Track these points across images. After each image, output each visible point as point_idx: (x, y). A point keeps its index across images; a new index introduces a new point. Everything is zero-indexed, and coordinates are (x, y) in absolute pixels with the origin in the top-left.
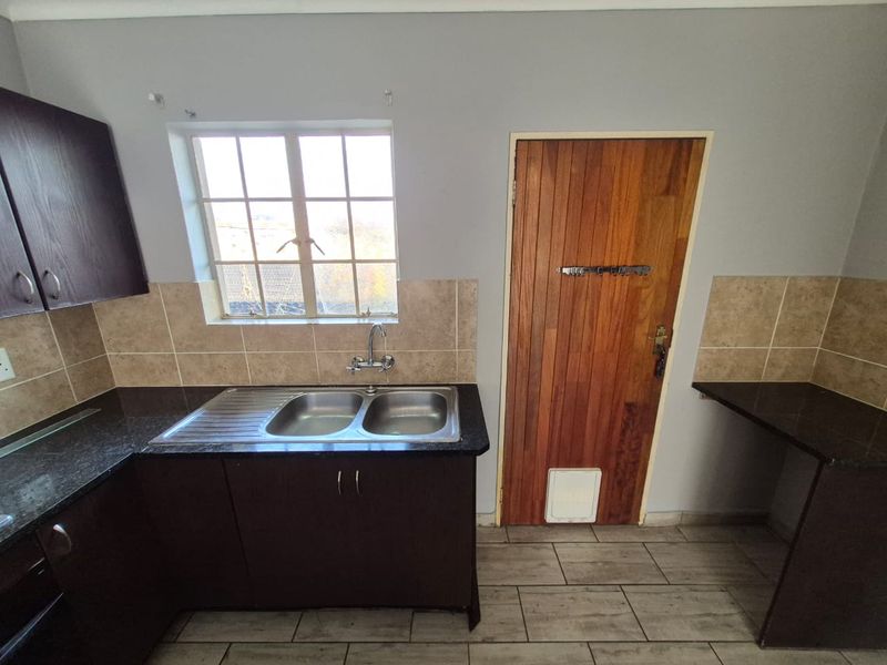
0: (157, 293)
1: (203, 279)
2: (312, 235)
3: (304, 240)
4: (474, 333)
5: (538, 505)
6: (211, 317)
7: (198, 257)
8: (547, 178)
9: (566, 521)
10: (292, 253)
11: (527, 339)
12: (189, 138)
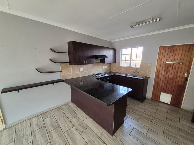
0: (116, 63)
1: (120, 62)
2: (132, 58)
3: (131, 58)
4: (150, 70)
5: (158, 98)
6: (120, 66)
7: (120, 60)
8: (164, 51)
9: (164, 102)
10: (129, 60)
11: (159, 72)
12: (122, 49)
